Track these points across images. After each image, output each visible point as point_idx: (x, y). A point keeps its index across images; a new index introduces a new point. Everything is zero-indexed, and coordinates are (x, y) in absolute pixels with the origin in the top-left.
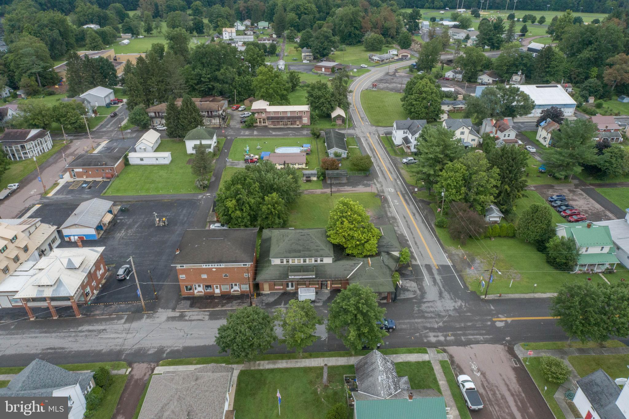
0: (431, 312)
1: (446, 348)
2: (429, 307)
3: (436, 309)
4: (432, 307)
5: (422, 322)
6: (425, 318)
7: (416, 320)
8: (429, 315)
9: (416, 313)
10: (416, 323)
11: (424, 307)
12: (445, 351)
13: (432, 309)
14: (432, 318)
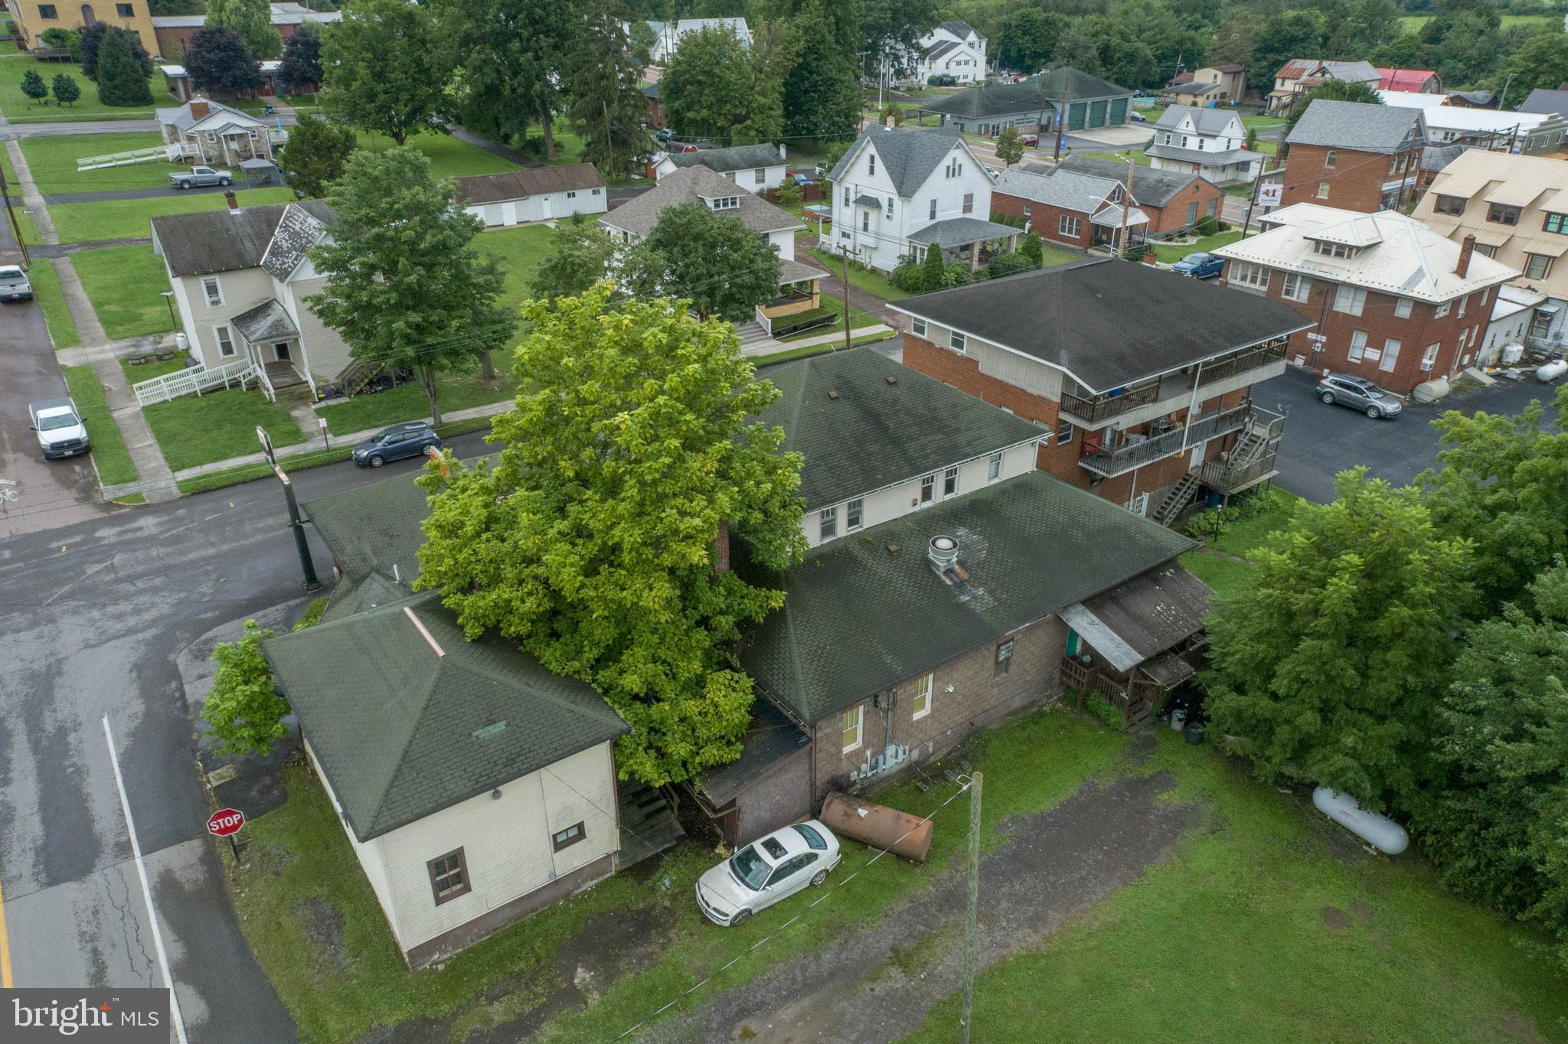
0: (127, 597)
1: (99, 515)
2: (137, 611)
3: (96, 614)
4: (119, 617)
5: (182, 554)
6: (165, 570)
7: (211, 551)
8: (140, 584)
9: (207, 573)
10: (213, 544)
11: (163, 605)
12: (109, 505)
13: (124, 607)
14: (131, 579)
